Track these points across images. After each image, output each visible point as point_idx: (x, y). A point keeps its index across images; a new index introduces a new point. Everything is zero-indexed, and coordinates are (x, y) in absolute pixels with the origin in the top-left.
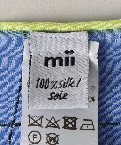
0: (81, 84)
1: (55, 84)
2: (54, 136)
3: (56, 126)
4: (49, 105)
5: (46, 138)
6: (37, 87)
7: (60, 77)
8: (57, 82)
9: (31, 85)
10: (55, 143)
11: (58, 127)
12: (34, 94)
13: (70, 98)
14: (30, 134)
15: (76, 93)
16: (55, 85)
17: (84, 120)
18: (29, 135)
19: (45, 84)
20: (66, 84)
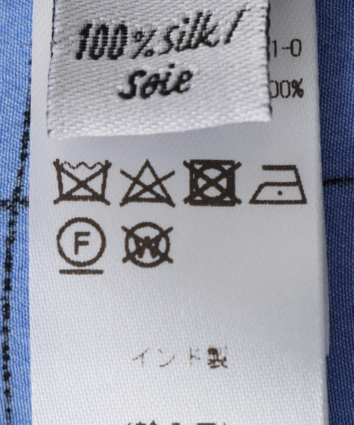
0: (241, 32)
1: (148, 41)
2: (152, 233)
3: (158, 195)
4: (124, 117)
5: (124, 244)
6: (79, 56)
7: (168, 12)
8: (154, 31)
9: (58, 51)
10: (158, 258)
11: (169, 201)
12: (69, 81)
13: (202, 86)
14: (62, 230)
15: (222, 68)
16: (147, 43)
17: (266, 168)
18: (59, 237)
19: (109, 44)
20: (186, 38)
